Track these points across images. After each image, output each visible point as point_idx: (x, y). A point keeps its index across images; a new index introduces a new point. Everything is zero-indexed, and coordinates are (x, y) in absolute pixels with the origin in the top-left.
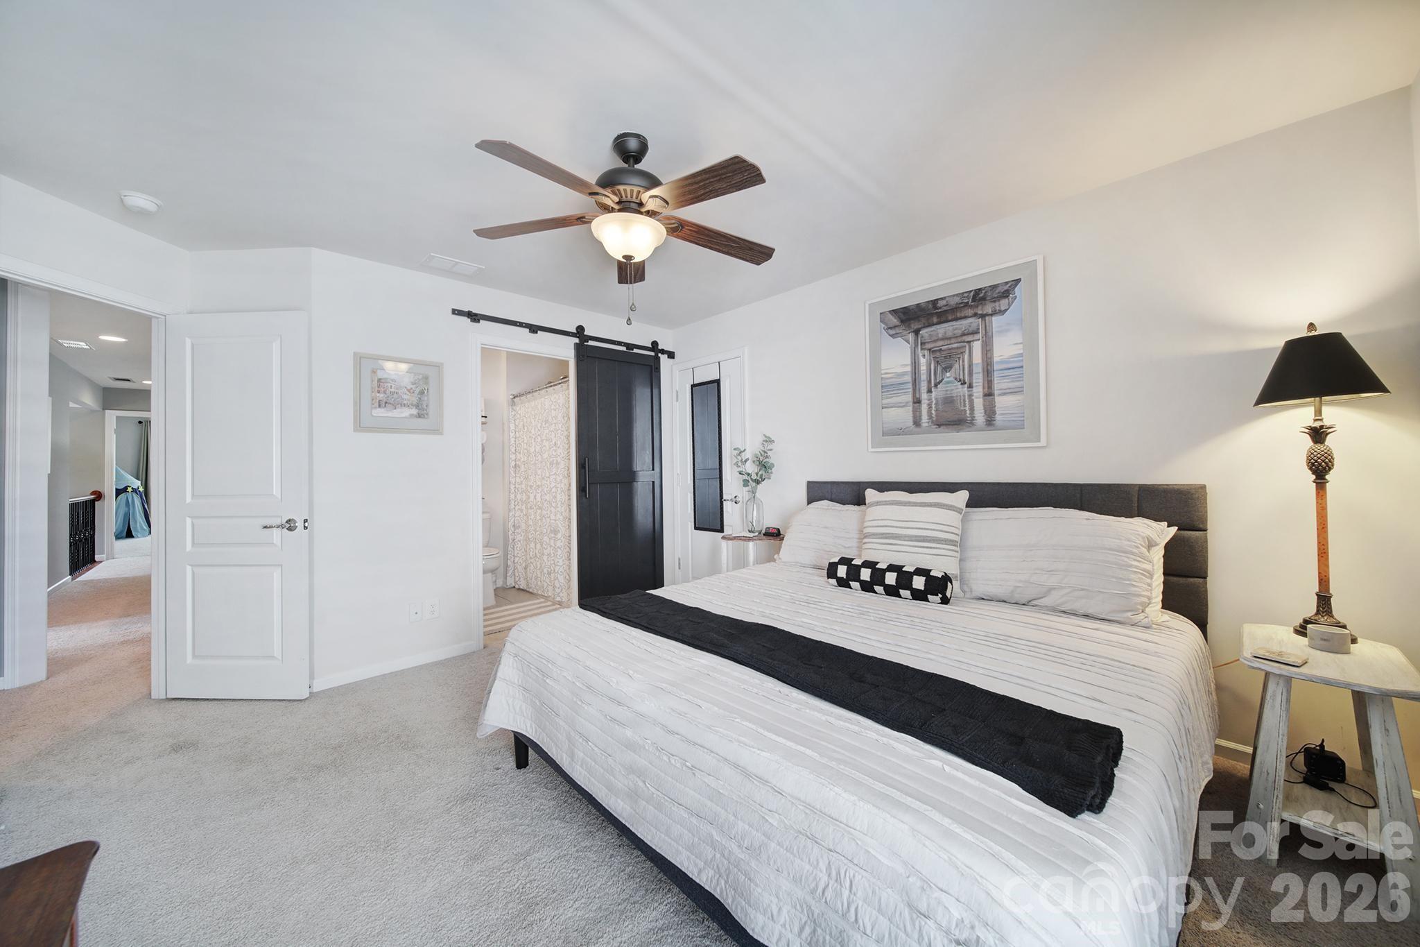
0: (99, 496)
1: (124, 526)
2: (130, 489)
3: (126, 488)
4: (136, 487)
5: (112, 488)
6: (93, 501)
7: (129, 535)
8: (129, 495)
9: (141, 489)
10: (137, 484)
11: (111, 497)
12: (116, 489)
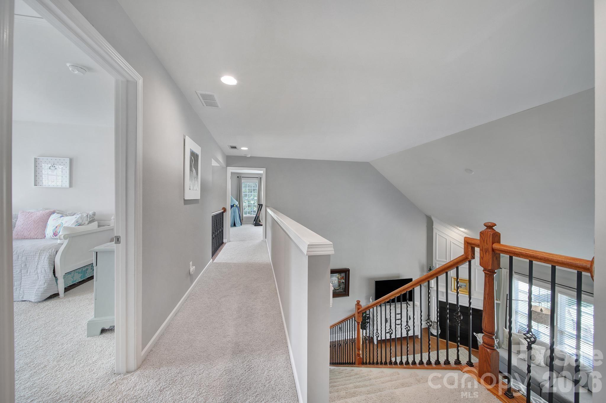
0: (225, 210)
1: (233, 221)
2: (235, 206)
3: (234, 205)
4: (237, 205)
5: (229, 205)
6: (223, 213)
7: (235, 225)
8: (235, 207)
9: (238, 206)
10: (237, 203)
11: (229, 210)
12: (231, 205)
